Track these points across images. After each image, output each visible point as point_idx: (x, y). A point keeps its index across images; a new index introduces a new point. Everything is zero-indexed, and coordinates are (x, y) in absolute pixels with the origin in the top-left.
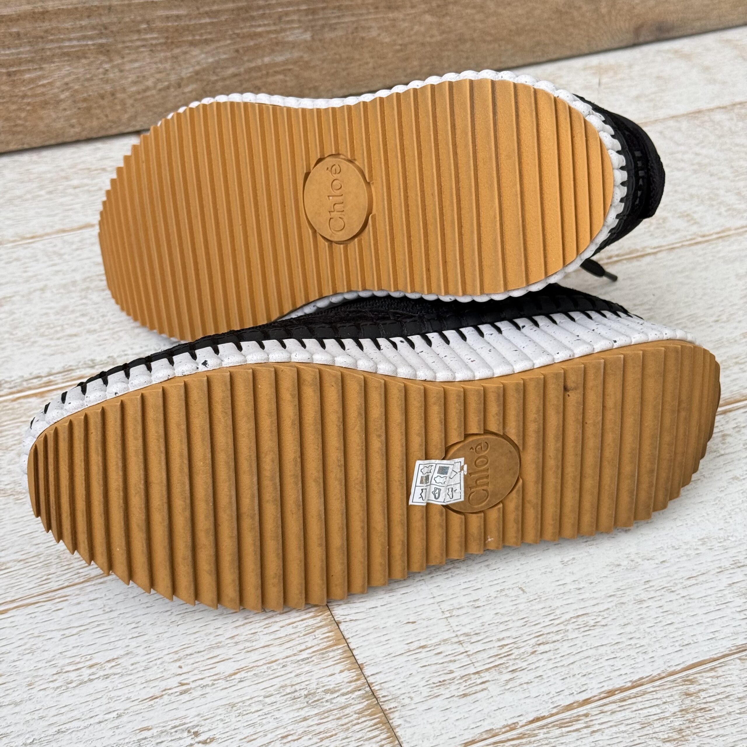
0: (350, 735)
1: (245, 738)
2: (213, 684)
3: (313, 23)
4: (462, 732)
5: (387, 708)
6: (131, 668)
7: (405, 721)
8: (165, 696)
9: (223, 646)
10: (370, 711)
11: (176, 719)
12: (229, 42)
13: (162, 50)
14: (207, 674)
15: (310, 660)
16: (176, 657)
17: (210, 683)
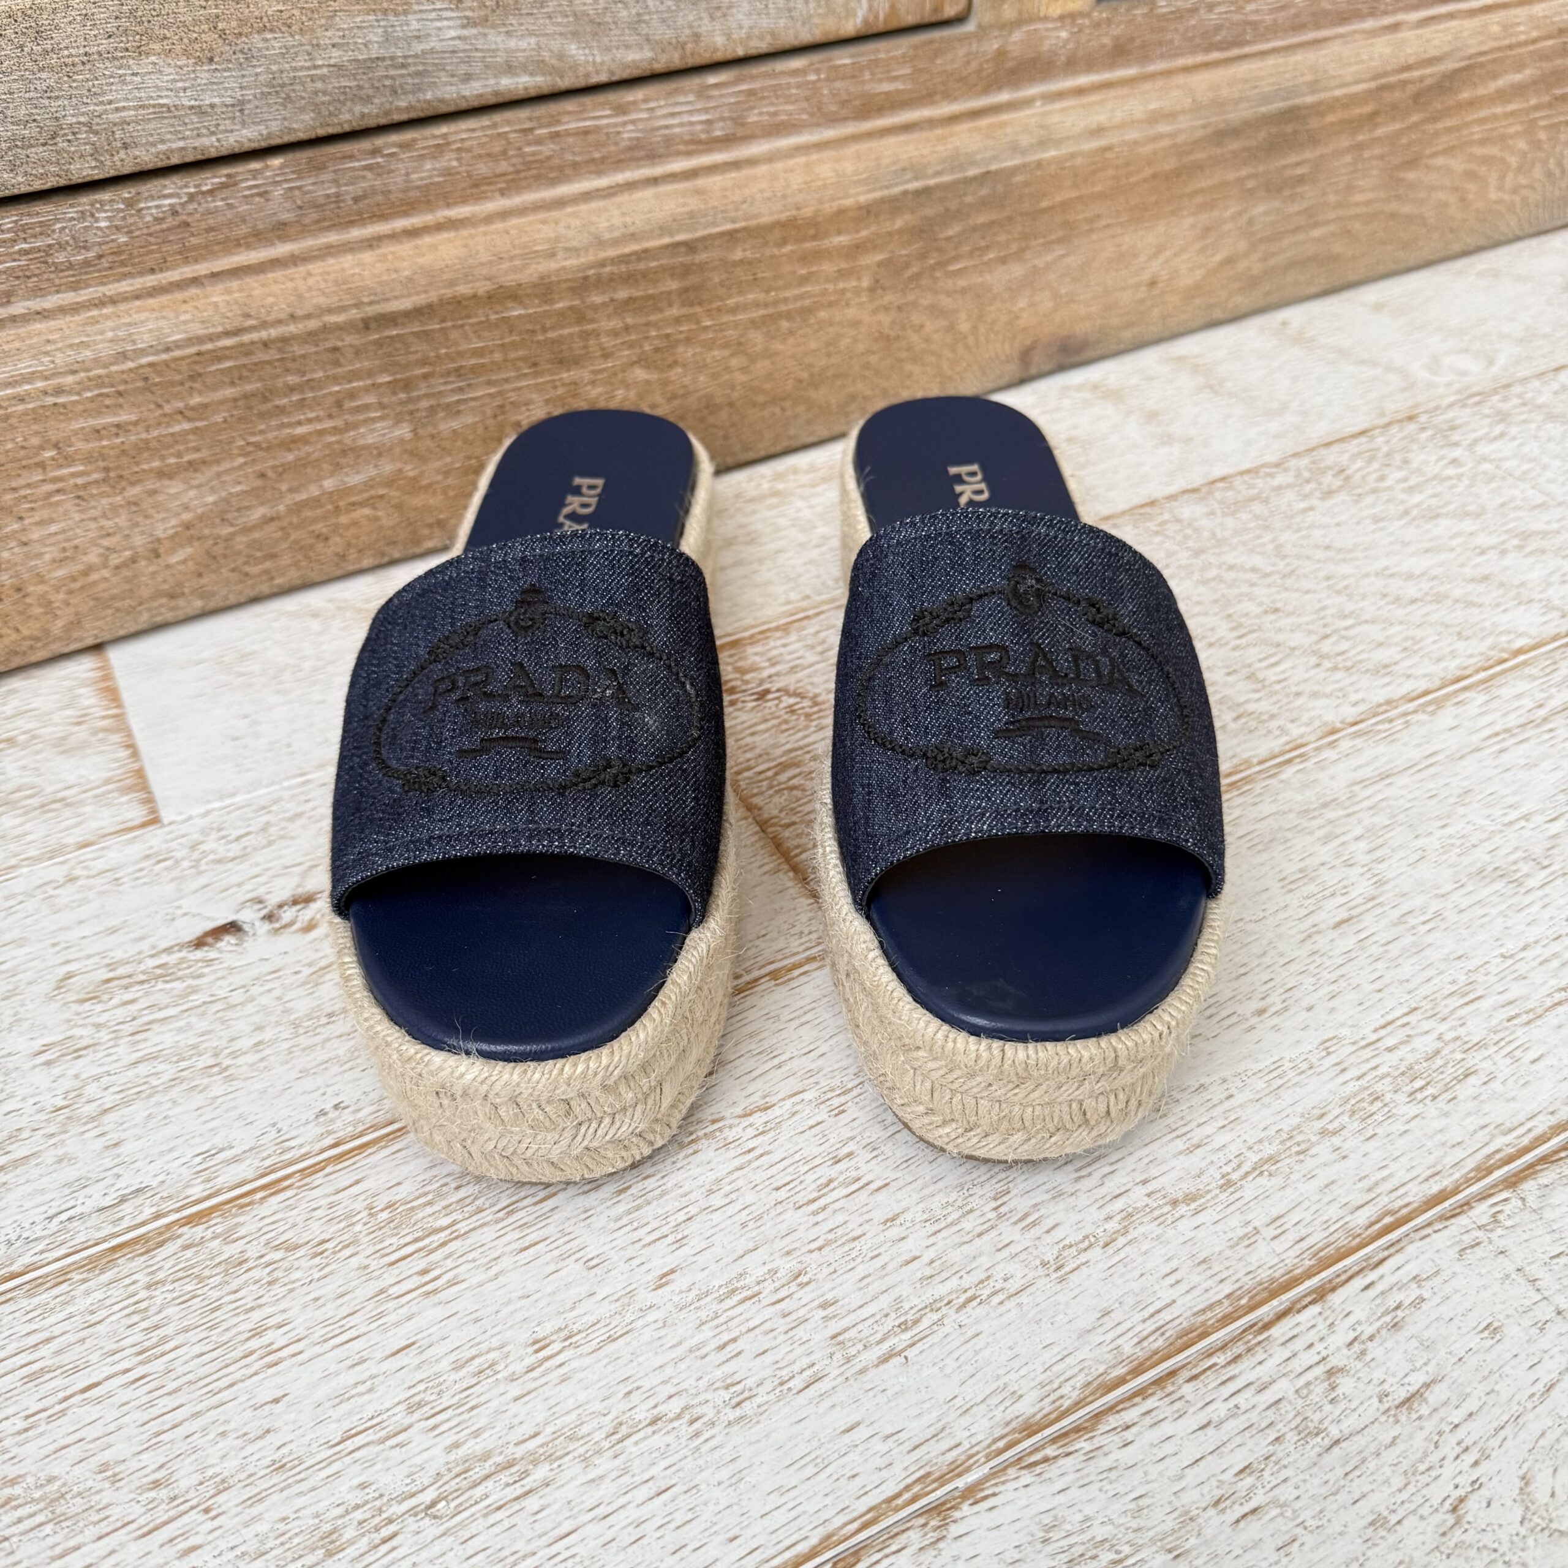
3: (411, 407)
12: (241, 460)
13: (102, 495)
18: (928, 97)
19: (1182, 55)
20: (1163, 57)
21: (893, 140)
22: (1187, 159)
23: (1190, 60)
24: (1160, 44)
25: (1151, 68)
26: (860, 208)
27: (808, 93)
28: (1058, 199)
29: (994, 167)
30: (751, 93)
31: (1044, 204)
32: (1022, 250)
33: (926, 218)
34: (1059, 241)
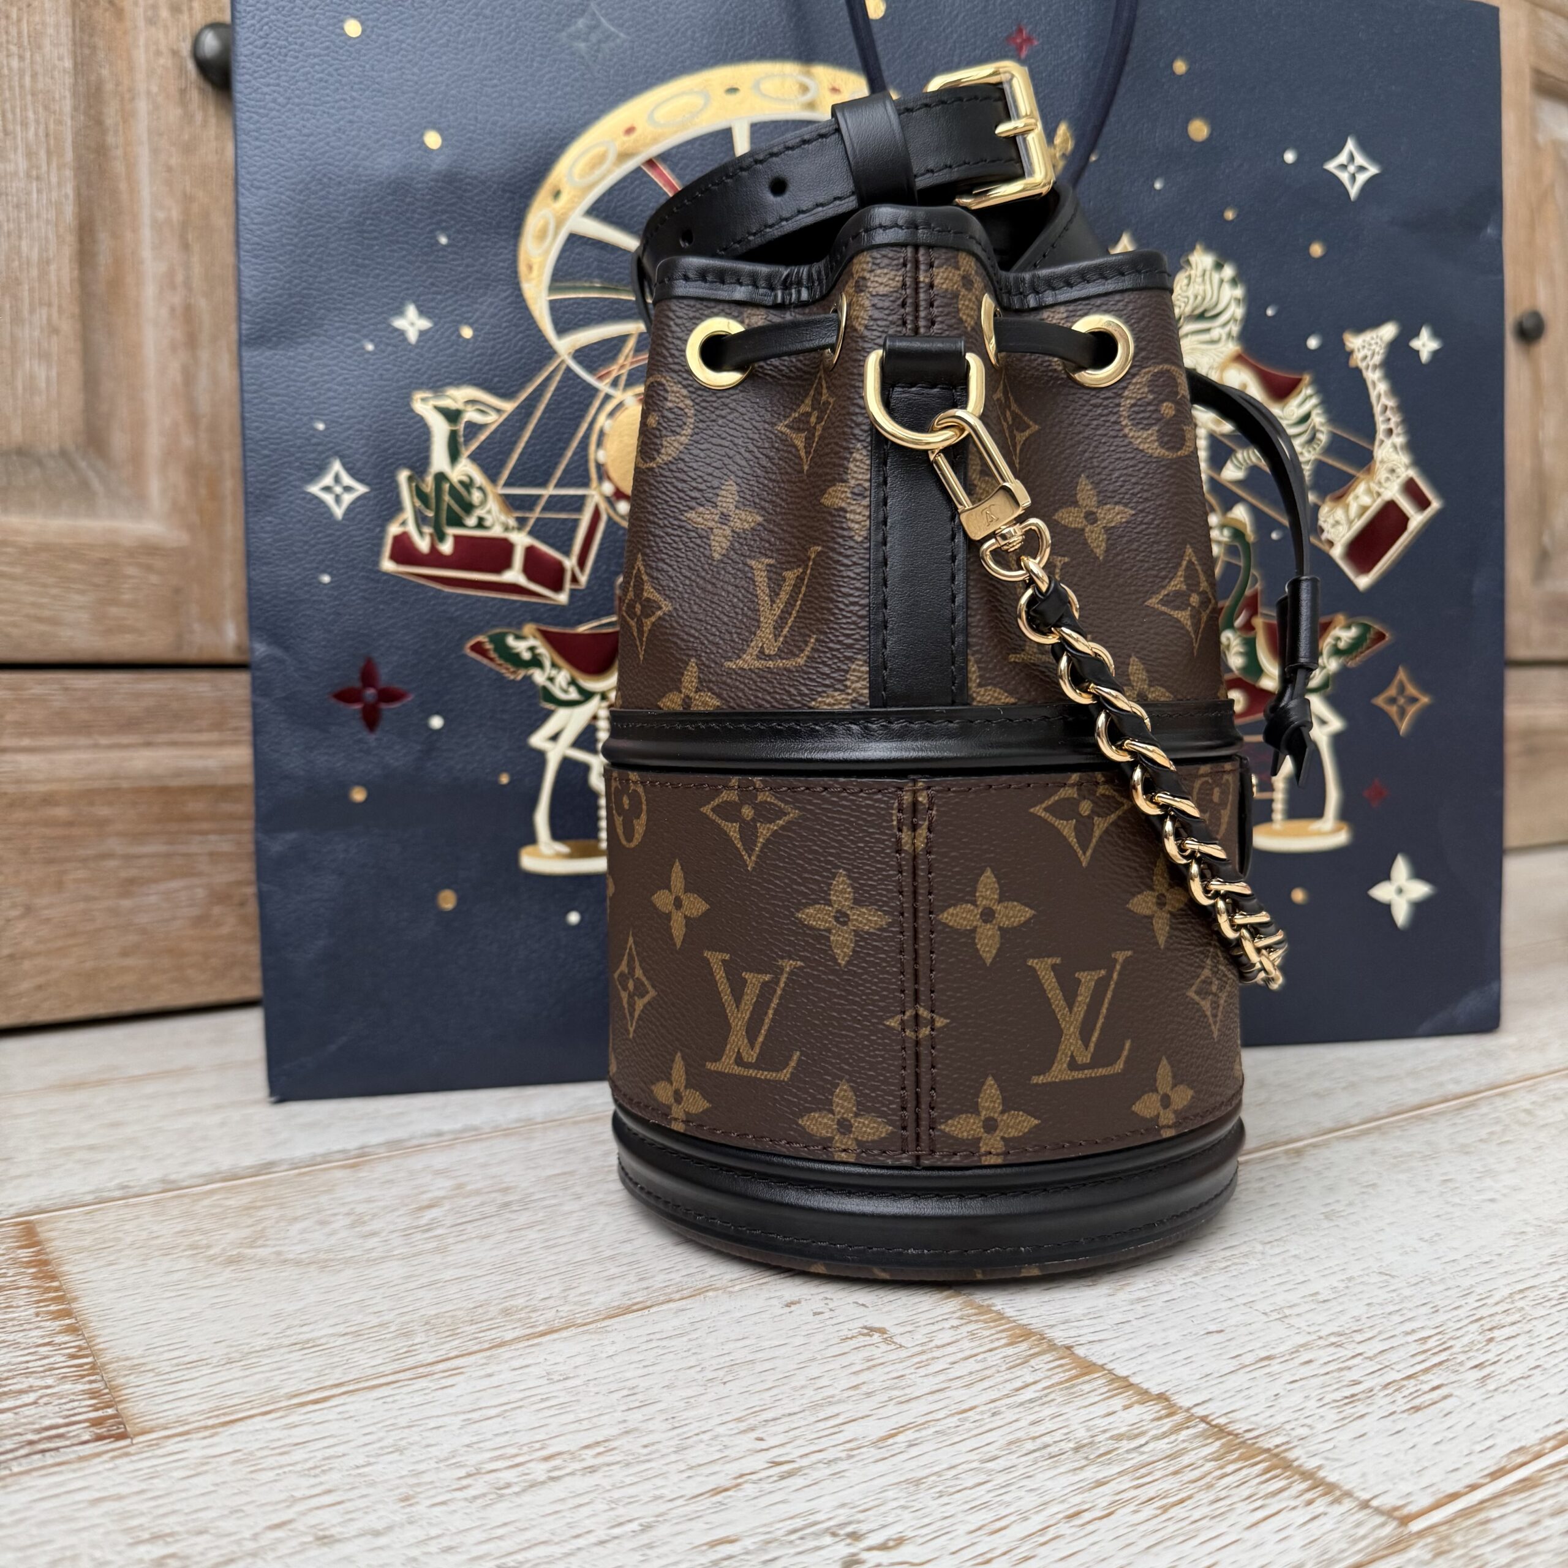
0: (1223, 1494)
1: (979, 1529)
2: (850, 1457)
4: (1466, 1460)
5: (1271, 1446)
6: (645, 1451)
7: (1327, 1459)
8: (745, 1486)
9: (839, 1402)
10: (1236, 1454)
11: (791, 1518)
14: (824, 1443)
15: (1045, 1400)
16: (743, 1426)
17: (843, 1455)
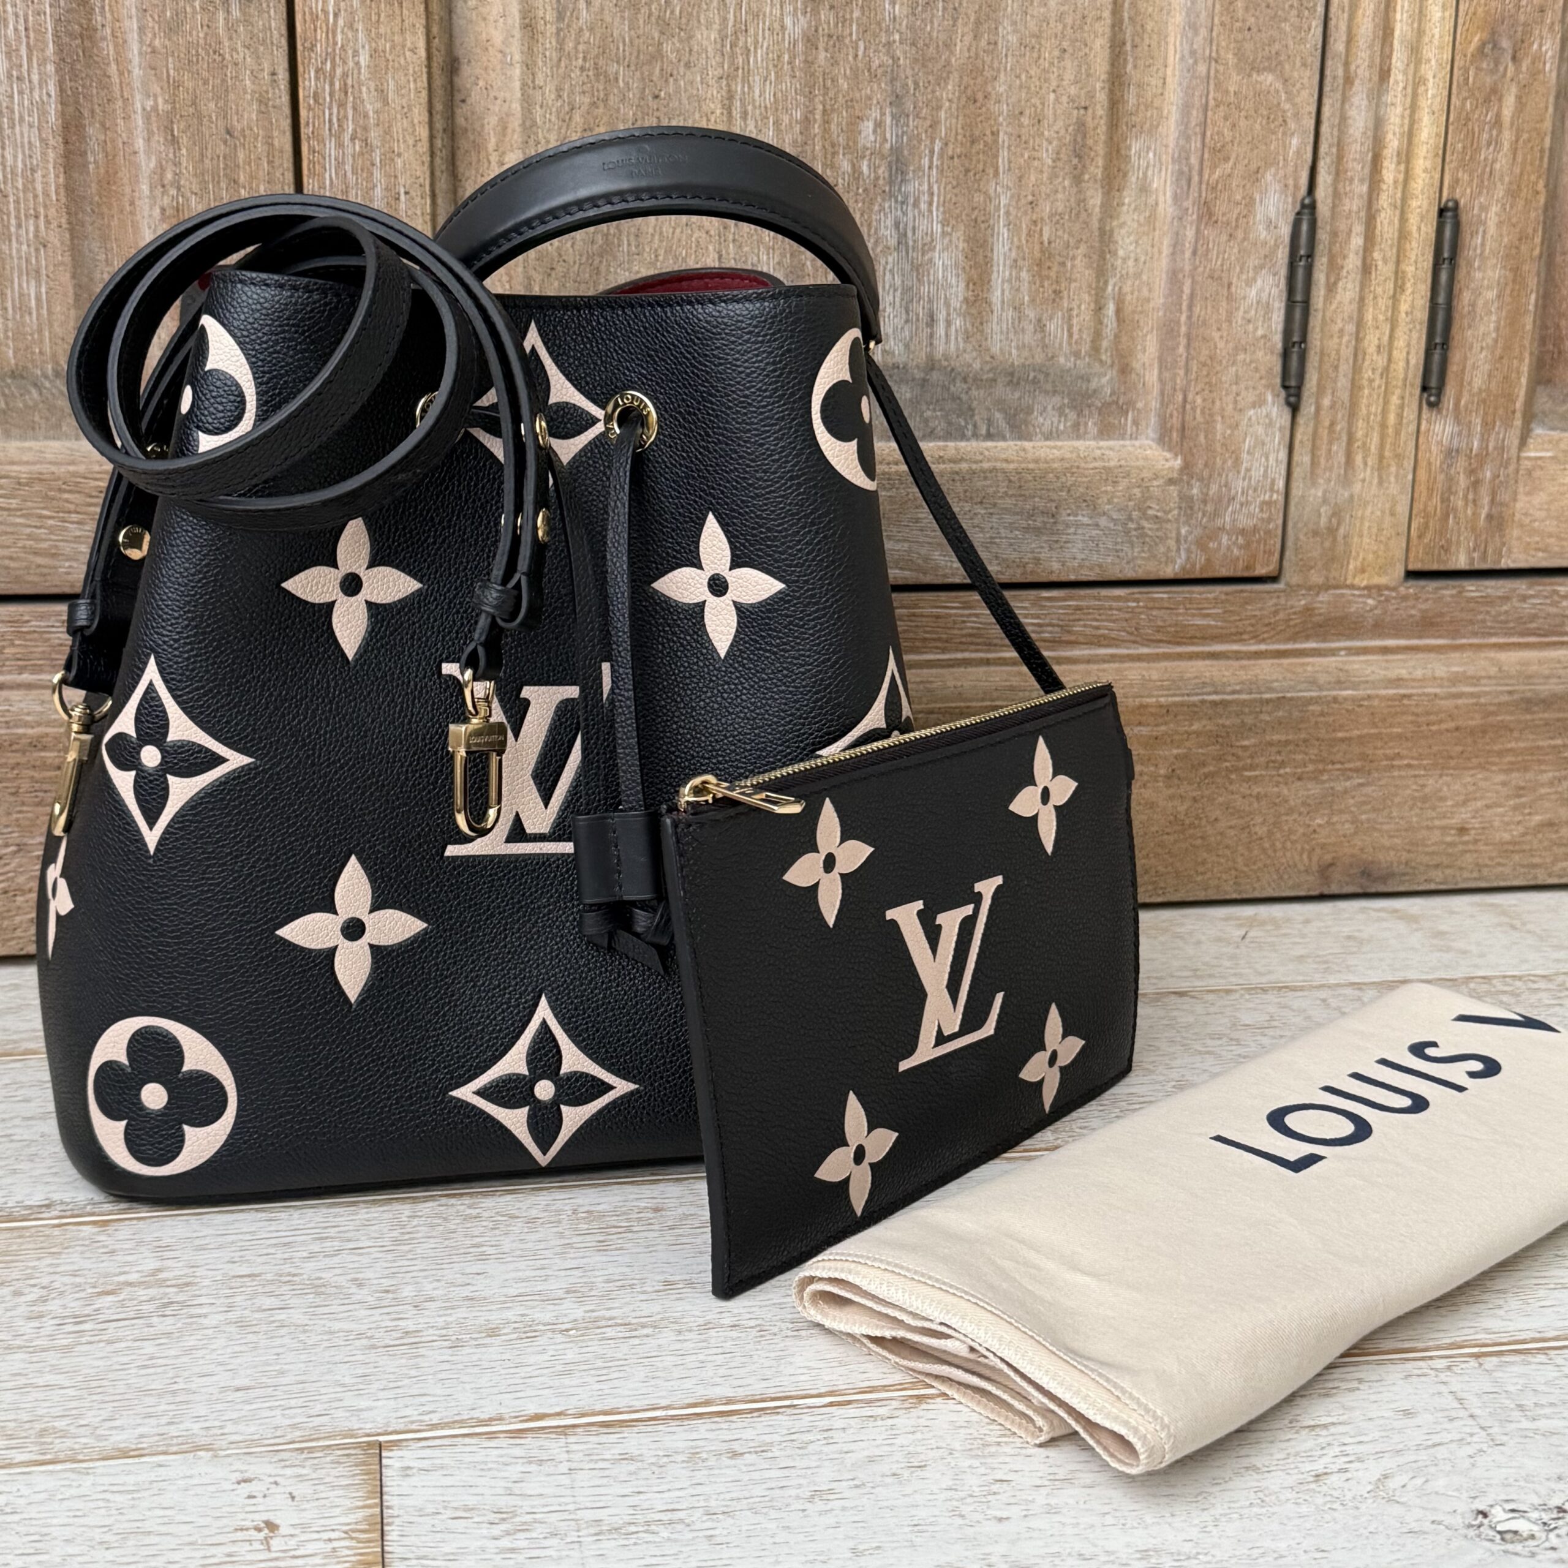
18: (1237, 636)
19: (1495, 635)
20: (1475, 634)
21: (1200, 663)
22: (1491, 719)
23: (1501, 640)
24: (1471, 622)
25: (1464, 641)
26: (1161, 706)
27: (1127, 616)
28: (1356, 732)
29: (1289, 695)
30: (1078, 608)
31: (1340, 735)
32: (1322, 772)
33: (1224, 726)
34: (1356, 770)
